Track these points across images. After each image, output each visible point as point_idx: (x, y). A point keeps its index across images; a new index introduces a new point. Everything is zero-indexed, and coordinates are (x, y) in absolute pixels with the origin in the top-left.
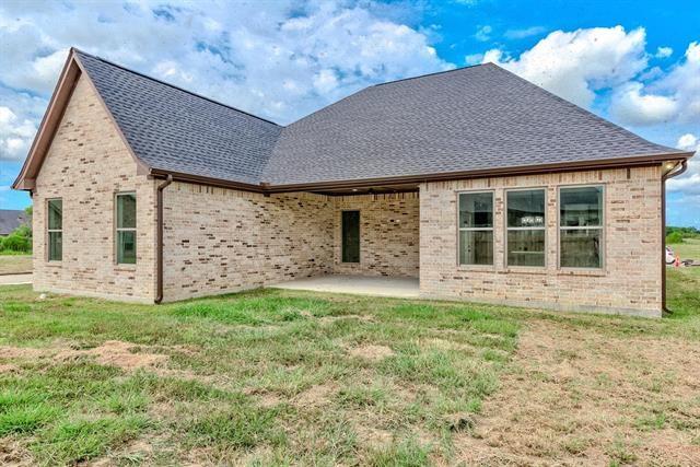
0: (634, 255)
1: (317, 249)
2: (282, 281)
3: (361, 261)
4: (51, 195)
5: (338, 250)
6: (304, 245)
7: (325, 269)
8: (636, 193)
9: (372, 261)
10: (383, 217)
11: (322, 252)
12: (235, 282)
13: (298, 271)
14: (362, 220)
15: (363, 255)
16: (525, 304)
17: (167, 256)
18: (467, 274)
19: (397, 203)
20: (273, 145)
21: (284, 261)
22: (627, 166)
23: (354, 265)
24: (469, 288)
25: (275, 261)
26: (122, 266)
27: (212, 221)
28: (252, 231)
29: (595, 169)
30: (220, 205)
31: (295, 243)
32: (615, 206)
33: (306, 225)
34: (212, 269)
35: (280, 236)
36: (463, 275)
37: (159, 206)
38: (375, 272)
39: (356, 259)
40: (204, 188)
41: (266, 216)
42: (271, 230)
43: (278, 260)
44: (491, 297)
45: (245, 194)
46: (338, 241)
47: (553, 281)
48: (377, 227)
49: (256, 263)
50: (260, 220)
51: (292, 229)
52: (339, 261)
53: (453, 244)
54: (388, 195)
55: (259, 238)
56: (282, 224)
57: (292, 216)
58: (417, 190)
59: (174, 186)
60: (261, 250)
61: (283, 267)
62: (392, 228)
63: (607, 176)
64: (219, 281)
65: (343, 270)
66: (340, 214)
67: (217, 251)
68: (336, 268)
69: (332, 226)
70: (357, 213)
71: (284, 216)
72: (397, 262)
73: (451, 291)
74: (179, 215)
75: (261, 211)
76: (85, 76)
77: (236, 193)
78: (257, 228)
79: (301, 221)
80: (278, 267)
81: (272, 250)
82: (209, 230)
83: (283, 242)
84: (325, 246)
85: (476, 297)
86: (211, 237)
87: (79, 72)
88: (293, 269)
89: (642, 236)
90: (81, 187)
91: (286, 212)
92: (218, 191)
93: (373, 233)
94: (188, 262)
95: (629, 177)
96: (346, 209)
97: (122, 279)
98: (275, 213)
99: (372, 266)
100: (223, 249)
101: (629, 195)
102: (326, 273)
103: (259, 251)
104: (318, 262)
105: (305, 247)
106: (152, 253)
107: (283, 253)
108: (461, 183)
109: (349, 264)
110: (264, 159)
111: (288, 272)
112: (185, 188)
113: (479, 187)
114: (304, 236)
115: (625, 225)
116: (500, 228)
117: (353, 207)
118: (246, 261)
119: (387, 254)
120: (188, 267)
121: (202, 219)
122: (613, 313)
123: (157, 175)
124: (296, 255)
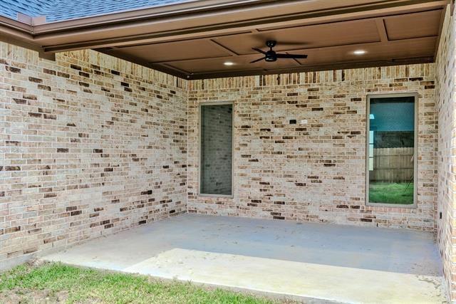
1: (156, 171)
3: (236, 192)
5: (194, 174)
6: (132, 164)
7: (171, 206)
9: (256, 192)
10: (276, 115)
11: (166, 178)
13: (121, 215)
14: (237, 121)
15: (237, 182)
19: (302, 91)
21: (89, 198)
23: (222, 198)
31: (113, 161)
33: (137, 125)
35: (81, 145)
38: (260, 213)
39: (225, 189)
41: (45, 101)
42: (57, 133)
43: (74, 198)
46: (194, 158)
48: (265, 134)
49: (17, 207)
50: (26, 108)
51: (107, 131)
52: (196, 190)
54: (284, 77)
55: (24, 149)
56: (84, 120)
57: (108, 106)
60: (30, 177)
61: (87, 211)
62: (293, 134)
65: (201, 207)
66: (197, 110)
68: (191, 204)
69: (183, 130)
70: (228, 108)
72: (301, 195)
75: (32, 89)
78: (22, 126)
79: (125, 117)
80: (74, 211)
81: (58, 177)
83: (87, 159)
84: (172, 165)
88: (109, 213)
91: (95, 97)
93: (256, 145)
96: (209, 102)
98: (67, 97)
99: (255, 202)
102: (173, 214)
103: (25, 180)
104: (158, 195)
105: (135, 168)
107: (86, 181)
109: (215, 197)
111: (99, 219)
114: (134, 147)
117: (221, 99)
119: (283, 181)
124: (116, 184)
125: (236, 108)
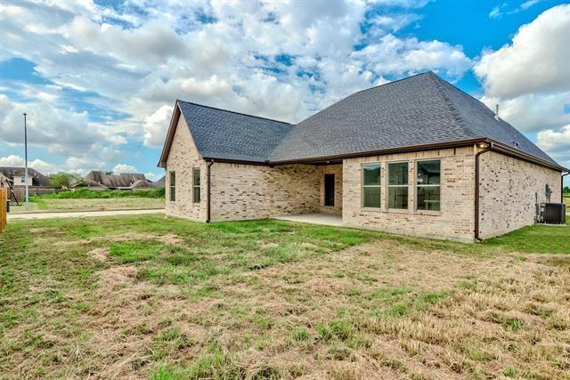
0: (457, 203)
1: (307, 197)
2: (282, 215)
3: (335, 205)
4: (171, 170)
5: (322, 198)
7: (313, 209)
8: (460, 164)
11: (311, 199)
12: (251, 214)
13: (293, 210)
14: (336, 180)
15: (336, 201)
16: (396, 232)
17: (212, 199)
18: (366, 213)
20: (283, 137)
21: (284, 204)
22: (454, 146)
23: (331, 207)
24: (367, 221)
25: (277, 204)
26: (195, 204)
27: (238, 181)
28: (263, 186)
29: (436, 149)
30: (242, 174)
31: (291, 194)
32: (447, 172)
33: (299, 183)
34: (238, 207)
35: (281, 190)
36: (364, 213)
37: (209, 175)
39: (332, 204)
40: (233, 165)
41: (271, 178)
42: (274, 187)
43: (279, 203)
44: (378, 227)
45: (258, 167)
46: (322, 193)
47: (412, 218)
49: (265, 204)
50: (267, 181)
51: (289, 185)
52: (323, 205)
53: (359, 195)
55: (267, 191)
56: (282, 182)
57: (289, 179)
58: (342, 163)
59: (216, 164)
60: (268, 198)
61: (283, 207)
63: (443, 153)
64: (242, 213)
65: (325, 210)
66: (323, 176)
67: (241, 198)
68: (321, 209)
69: (318, 183)
70: (333, 175)
71: (284, 179)
73: (357, 223)
74: (220, 179)
75: (268, 176)
76: (182, 115)
77: (252, 166)
78: (265, 185)
79: (295, 181)
80: (279, 207)
81: (275, 198)
82: (236, 187)
83: (283, 193)
84: (313, 195)
85: (371, 227)
86: (237, 190)
87: (180, 113)
88: (290, 209)
89: (462, 191)
90: (181, 166)
91: (285, 176)
92: (242, 166)
94: (224, 203)
95: (455, 153)
96: (327, 173)
97: (195, 210)
98: (277, 177)
100: (244, 196)
101: (454, 165)
102: (314, 212)
103: (266, 198)
104: (308, 205)
105: (298, 196)
106: (206, 198)
107: (283, 199)
108: (364, 159)
109: (328, 207)
110: (273, 147)
111: (286, 210)
112: (223, 165)
113: (373, 161)
114: (298, 190)
115: (451, 184)
116: (384, 185)
117: (332, 172)
118: (258, 203)
120: (224, 206)
121: (232, 181)
122: (445, 239)
123: (207, 159)
124: (292, 201)
125: (336, 176)
